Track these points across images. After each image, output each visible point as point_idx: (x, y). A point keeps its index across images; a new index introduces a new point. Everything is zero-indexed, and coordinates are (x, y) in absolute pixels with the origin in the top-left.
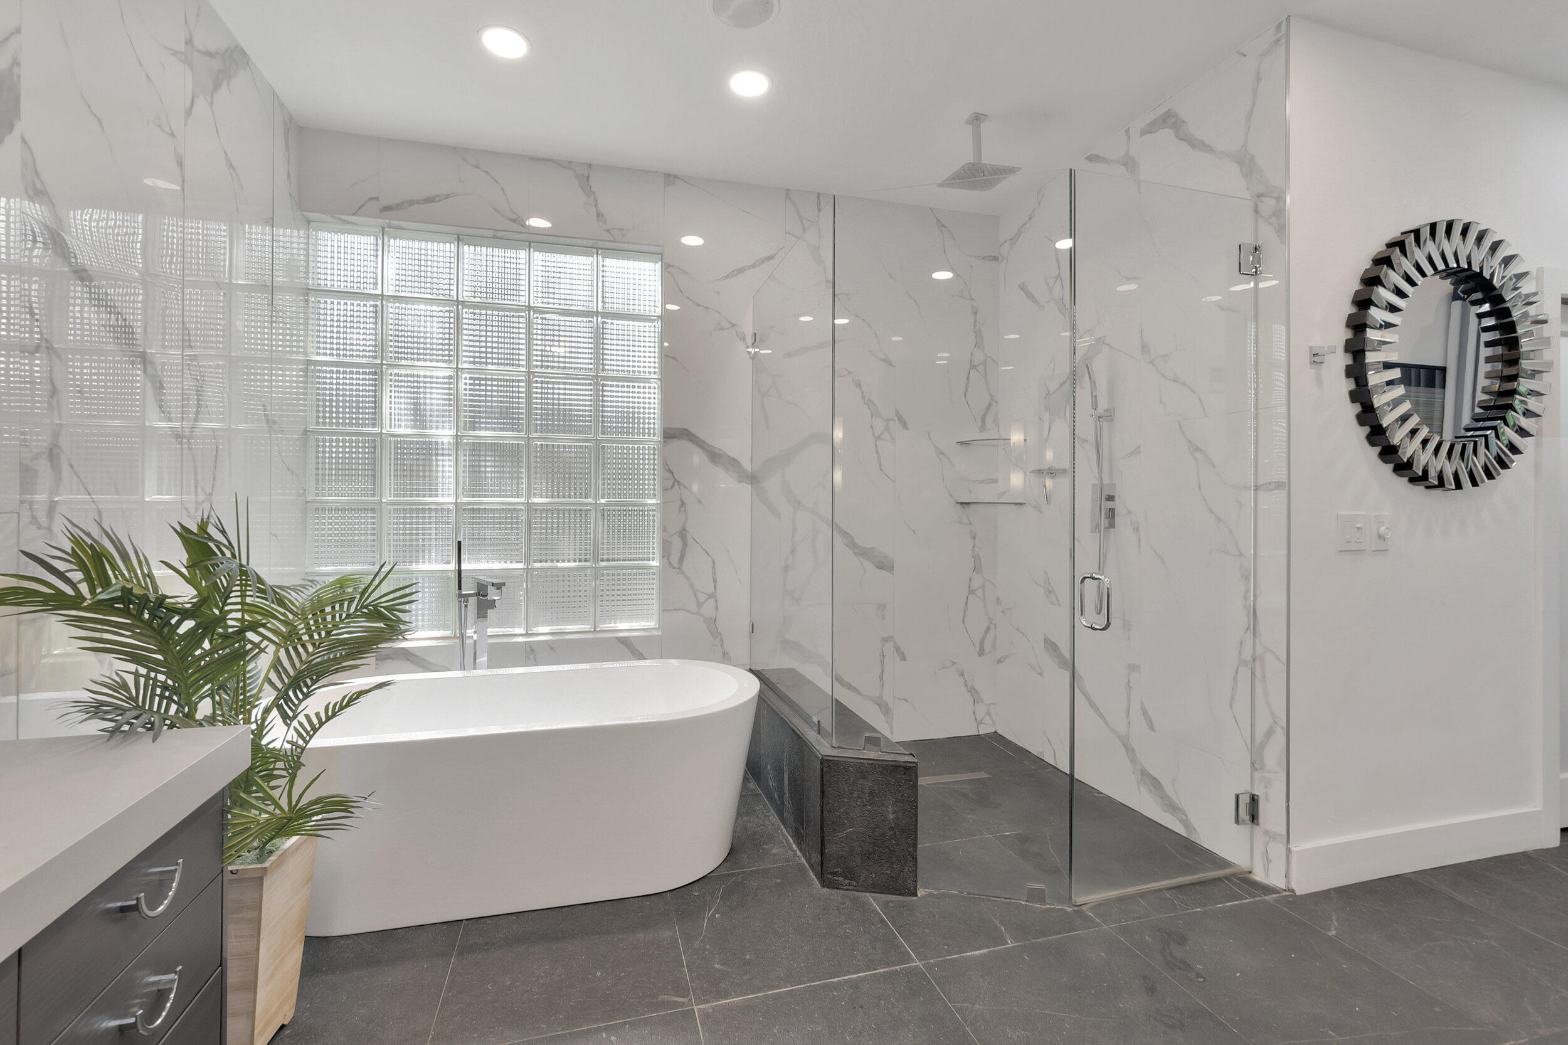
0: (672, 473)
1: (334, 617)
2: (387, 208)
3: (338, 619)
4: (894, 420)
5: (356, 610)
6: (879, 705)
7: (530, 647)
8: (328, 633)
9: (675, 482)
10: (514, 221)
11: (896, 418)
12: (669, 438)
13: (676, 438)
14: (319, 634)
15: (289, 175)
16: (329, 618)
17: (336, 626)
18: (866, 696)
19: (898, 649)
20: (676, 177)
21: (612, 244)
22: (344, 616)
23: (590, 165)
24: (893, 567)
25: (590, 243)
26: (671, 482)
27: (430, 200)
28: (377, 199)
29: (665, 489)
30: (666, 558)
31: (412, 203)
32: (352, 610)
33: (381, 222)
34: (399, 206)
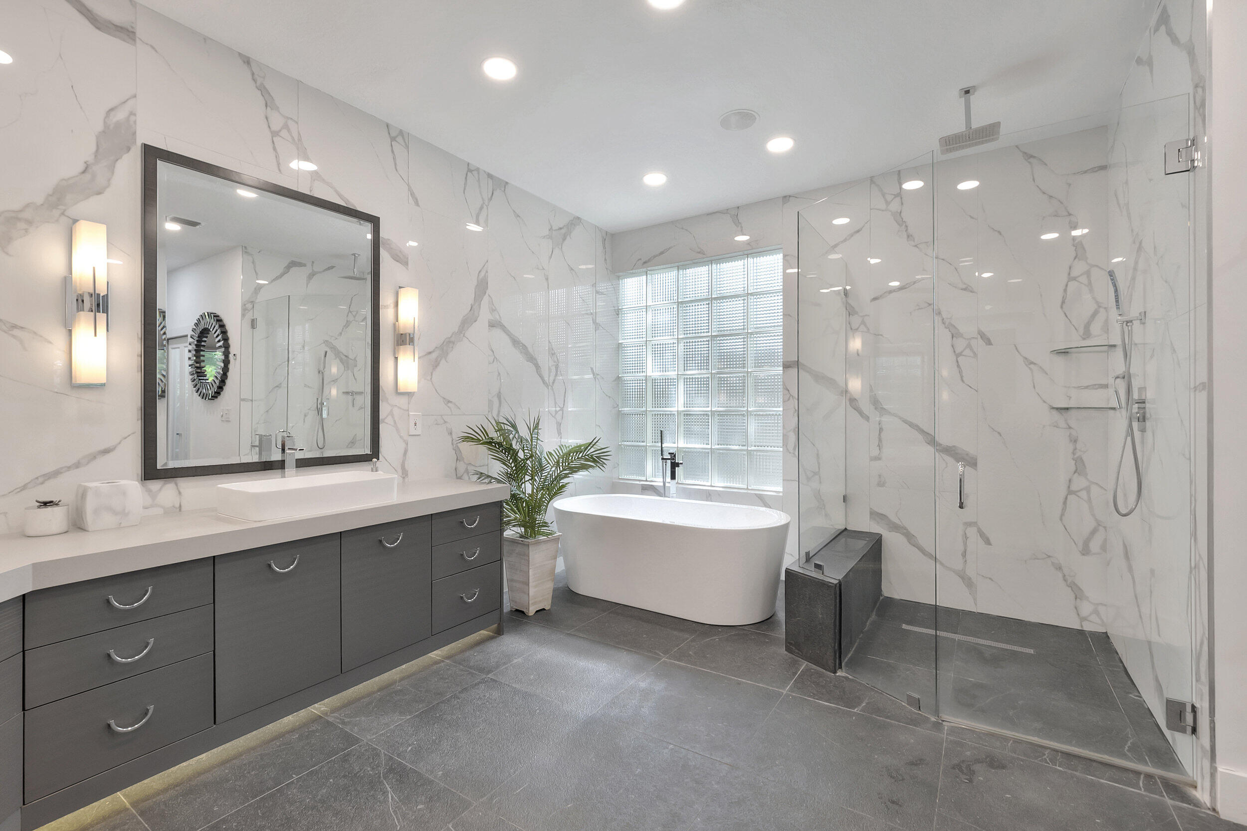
0: (789, 391)
1: (572, 458)
2: (645, 263)
3: (573, 459)
4: (977, 338)
5: (582, 456)
6: (962, 578)
7: (709, 493)
8: (569, 464)
9: (790, 397)
10: (699, 253)
11: (979, 337)
12: (786, 368)
13: (791, 367)
14: (565, 464)
15: (605, 260)
16: (570, 458)
17: (572, 462)
18: (947, 567)
19: (982, 534)
20: (790, 196)
21: (752, 251)
22: (576, 458)
23: (738, 208)
24: (976, 463)
25: (741, 253)
26: (788, 396)
27: (662, 253)
28: (641, 259)
29: (784, 402)
30: (785, 446)
31: (655, 257)
32: (580, 456)
33: (644, 270)
34: (649, 260)
